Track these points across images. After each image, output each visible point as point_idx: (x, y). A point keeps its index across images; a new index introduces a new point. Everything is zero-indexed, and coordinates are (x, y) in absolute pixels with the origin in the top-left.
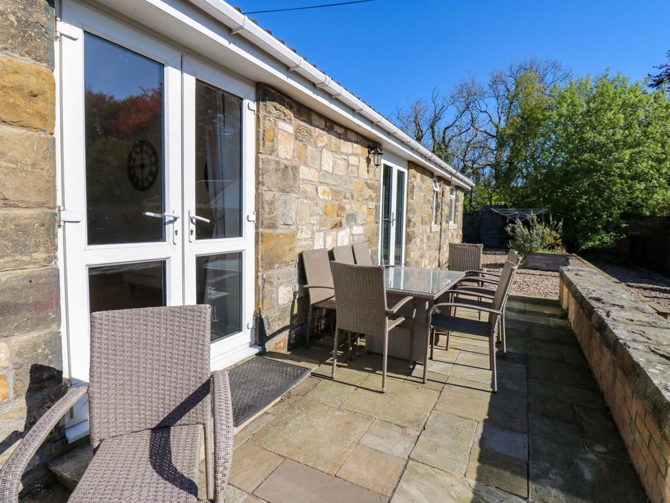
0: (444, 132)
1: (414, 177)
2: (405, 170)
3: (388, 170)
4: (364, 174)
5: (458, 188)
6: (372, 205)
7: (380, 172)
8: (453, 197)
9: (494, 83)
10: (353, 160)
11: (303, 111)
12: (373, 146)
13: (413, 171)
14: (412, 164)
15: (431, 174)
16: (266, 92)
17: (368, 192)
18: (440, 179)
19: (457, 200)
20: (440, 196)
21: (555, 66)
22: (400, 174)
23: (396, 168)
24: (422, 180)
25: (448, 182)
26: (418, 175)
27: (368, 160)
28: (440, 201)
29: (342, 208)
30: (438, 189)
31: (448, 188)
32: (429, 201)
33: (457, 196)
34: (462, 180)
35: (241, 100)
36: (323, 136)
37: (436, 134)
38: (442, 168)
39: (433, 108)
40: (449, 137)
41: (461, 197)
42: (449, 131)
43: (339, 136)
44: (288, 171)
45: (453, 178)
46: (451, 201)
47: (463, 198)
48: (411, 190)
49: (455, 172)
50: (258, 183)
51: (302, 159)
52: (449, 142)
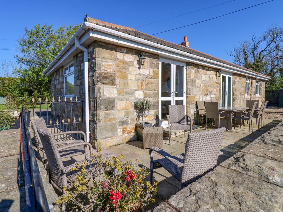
0: (260, 53)
1: (236, 78)
2: (232, 77)
3: (224, 77)
4: (215, 80)
5: (261, 80)
6: (218, 89)
7: (221, 78)
8: (258, 84)
10: (211, 76)
12: (218, 71)
13: (235, 76)
14: (234, 74)
15: (245, 76)
17: (216, 85)
18: (249, 77)
20: (250, 84)
22: (229, 78)
23: (227, 76)
24: (240, 79)
25: (254, 78)
26: (238, 78)
27: (216, 75)
28: (250, 86)
29: (208, 90)
30: (248, 82)
31: (254, 81)
32: (243, 87)
33: (260, 84)
34: (262, 77)
35: (183, 67)
36: (202, 71)
37: (256, 55)
38: (249, 74)
39: (253, 44)
40: (263, 56)
41: (263, 84)
42: (262, 53)
43: (207, 70)
44: (193, 81)
45: (256, 77)
46: (257, 86)
47: (265, 84)
48: (234, 83)
49: (256, 74)
50: (187, 85)
51: (197, 77)
52: (263, 58)
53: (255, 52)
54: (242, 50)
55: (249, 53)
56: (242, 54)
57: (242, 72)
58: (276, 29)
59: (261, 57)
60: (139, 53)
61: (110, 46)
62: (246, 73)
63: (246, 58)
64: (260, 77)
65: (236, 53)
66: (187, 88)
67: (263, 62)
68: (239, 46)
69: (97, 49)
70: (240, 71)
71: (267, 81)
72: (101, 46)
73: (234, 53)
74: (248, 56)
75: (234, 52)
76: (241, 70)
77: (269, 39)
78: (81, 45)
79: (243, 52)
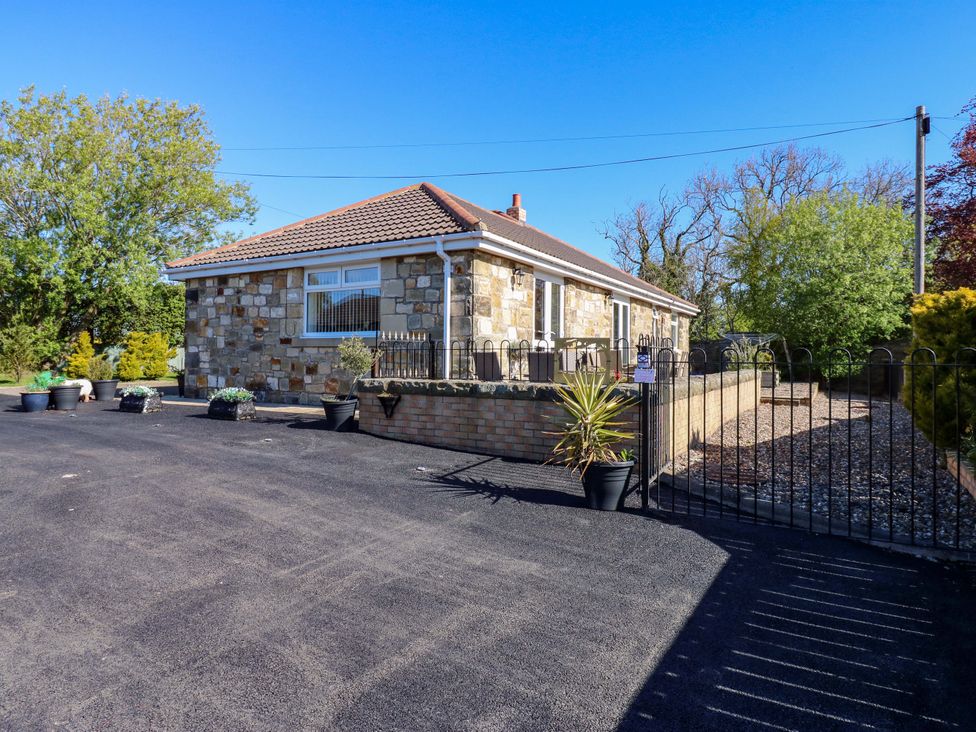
0: (678, 239)
1: (635, 309)
2: (628, 305)
3: (616, 307)
4: (603, 311)
5: (681, 314)
6: (608, 329)
7: (612, 308)
8: (676, 324)
9: (740, 176)
10: (598, 303)
11: (578, 283)
12: (608, 293)
13: (634, 305)
14: (633, 300)
15: (650, 305)
16: (568, 281)
17: (606, 321)
18: (659, 308)
19: (680, 326)
20: (659, 323)
21: (818, 154)
22: (625, 308)
23: (621, 304)
24: (642, 311)
25: (668, 310)
26: (639, 307)
27: (605, 302)
28: (659, 327)
29: (593, 331)
30: (657, 317)
31: (668, 315)
32: (648, 327)
33: (680, 322)
34: (682, 308)
35: (559, 286)
36: (585, 294)
37: (667, 242)
38: (659, 300)
39: (660, 211)
40: (684, 246)
41: (686, 322)
42: (683, 238)
43: (591, 292)
44: (574, 313)
45: (671, 307)
46: (673, 327)
47: (688, 324)
48: (633, 318)
49: (671, 301)
50: (565, 319)
51: (578, 306)
52: (684, 252)
53: (667, 235)
54: (636, 226)
55: (652, 236)
56: (636, 235)
57: (647, 296)
58: (714, 175)
59: (681, 251)
60: (512, 264)
61: (486, 256)
62: (653, 298)
63: (644, 250)
64: (678, 306)
65: (620, 231)
66: (565, 325)
67: (686, 262)
68: (627, 213)
69: (476, 262)
70: (643, 294)
71: (695, 317)
72: (479, 257)
73: (615, 232)
74: (650, 243)
75: (615, 228)
76: (645, 292)
77: (698, 202)
78: (445, 252)
79: (638, 234)
